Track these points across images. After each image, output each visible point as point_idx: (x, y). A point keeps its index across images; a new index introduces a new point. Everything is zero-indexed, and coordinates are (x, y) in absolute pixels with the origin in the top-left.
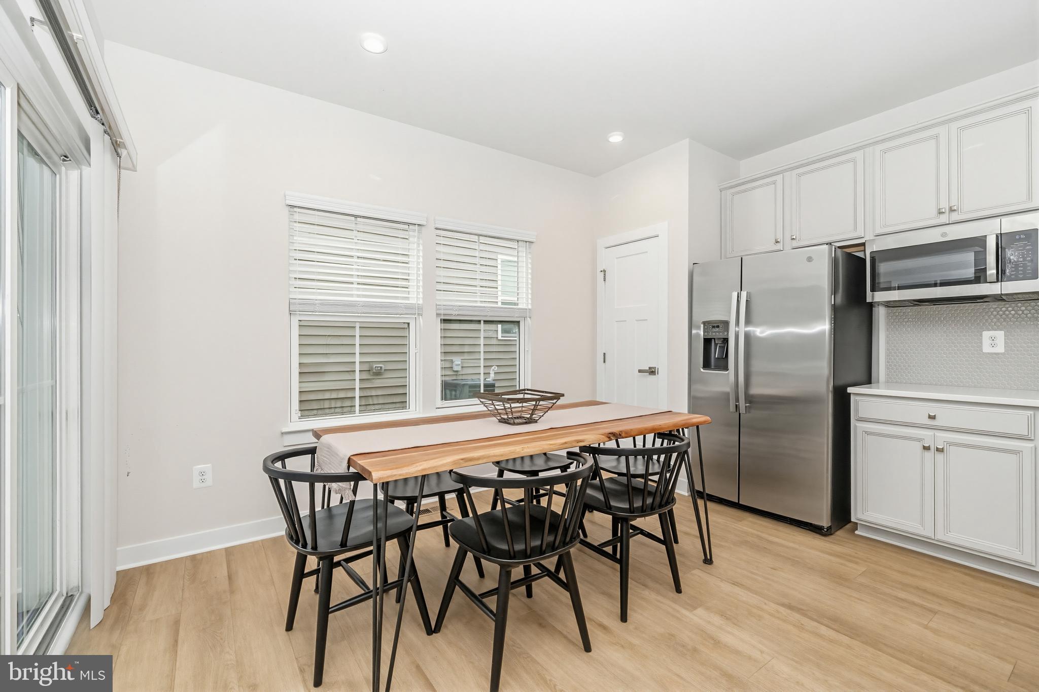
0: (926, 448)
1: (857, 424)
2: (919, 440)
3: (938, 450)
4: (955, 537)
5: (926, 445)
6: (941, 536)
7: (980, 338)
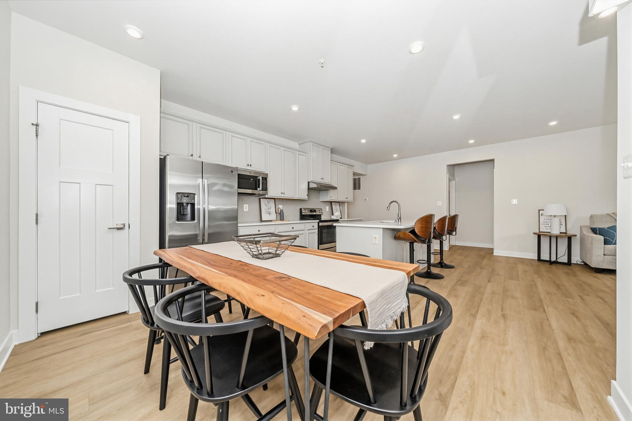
7: (243, 207)
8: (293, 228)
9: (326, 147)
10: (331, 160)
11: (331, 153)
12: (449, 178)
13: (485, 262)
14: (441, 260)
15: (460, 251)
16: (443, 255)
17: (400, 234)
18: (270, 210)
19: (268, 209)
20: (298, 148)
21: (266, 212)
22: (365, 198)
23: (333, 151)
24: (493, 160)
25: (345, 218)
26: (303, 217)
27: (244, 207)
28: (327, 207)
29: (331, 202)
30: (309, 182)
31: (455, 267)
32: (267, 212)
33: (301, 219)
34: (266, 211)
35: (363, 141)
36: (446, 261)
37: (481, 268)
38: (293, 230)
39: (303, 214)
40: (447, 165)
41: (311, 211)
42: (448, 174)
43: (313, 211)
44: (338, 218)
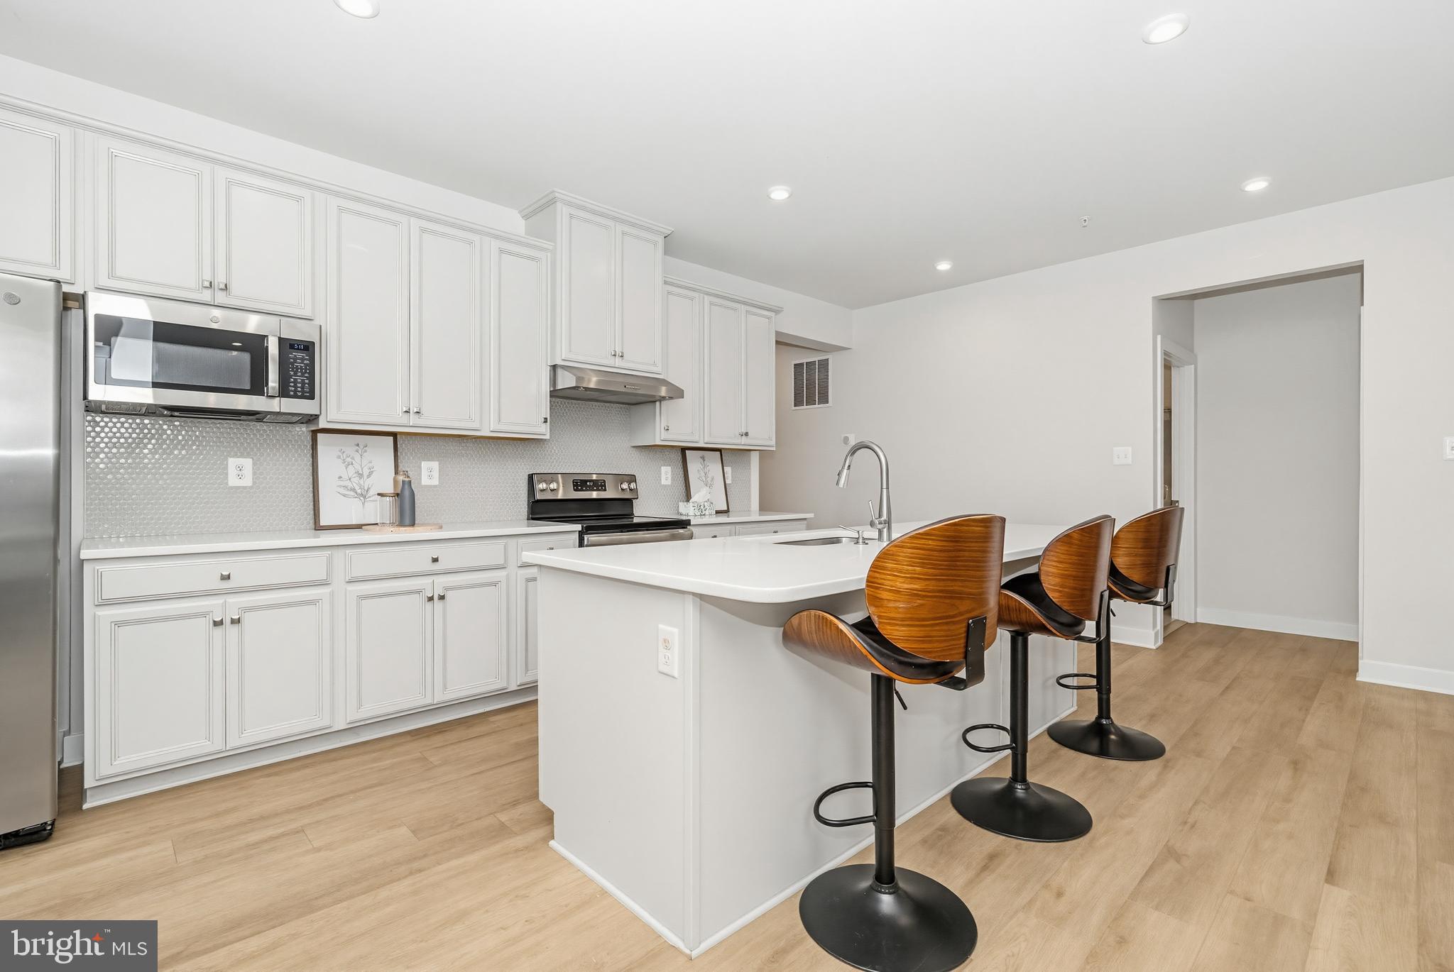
0: (217, 624)
1: (99, 613)
2: (204, 615)
3: (233, 622)
4: (256, 733)
5: (218, 619)
6: (236, 741)
7: (226, 468)
8: (435, 560)
9: (633, 225)
10: (666, 283)
11: (667, 252)
12: (1166, 354)
13: (1316, 724)
14: (1100, 717)
15: (1208, 655)
16: (1109, 691)
17: (800, 624)
18: (367, 483)
19: (356, 480)
20: (523, 234)
21: (345, 487)
22: (843, 436)
23: (672, 245)
24: (1358, 269)
25: (748, 512)
26: (541, 510)
27: (232, 471)
28: (664, 469)
29: (684, 450)
30: (554, 368)
31: (1168, 754)
32: (354, 490)
33: (533, 519)
34: (349, 484)
35: (779, 194)
36: (1125, 719)
37: (1296, 765)
38: (436, 567)
39: (539, 496)
40: (1154, 298)
41: (580, 484)
42: (1159, 337)
43: (588, 483)
44: (707, 513)
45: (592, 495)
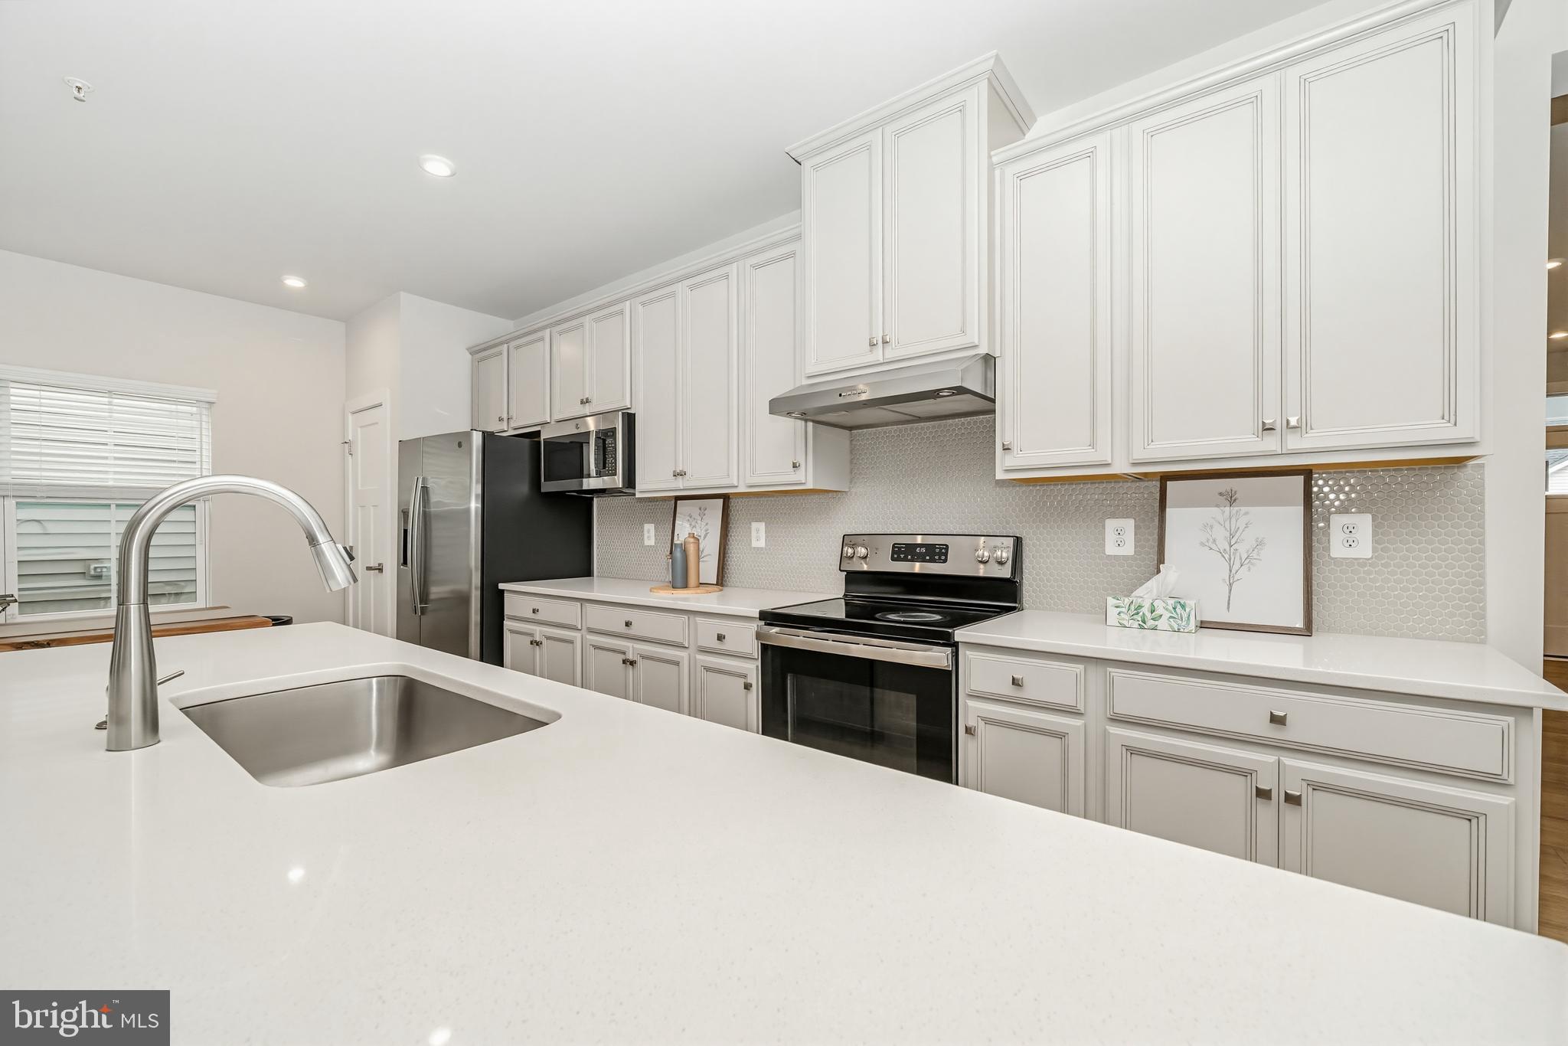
2: (531, 635)
3: (538, 644)
7: (642, 531)
41: (903, 552)
43: (918, 550)
44: (1162, 624)
45: (913, 567)
